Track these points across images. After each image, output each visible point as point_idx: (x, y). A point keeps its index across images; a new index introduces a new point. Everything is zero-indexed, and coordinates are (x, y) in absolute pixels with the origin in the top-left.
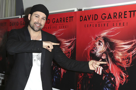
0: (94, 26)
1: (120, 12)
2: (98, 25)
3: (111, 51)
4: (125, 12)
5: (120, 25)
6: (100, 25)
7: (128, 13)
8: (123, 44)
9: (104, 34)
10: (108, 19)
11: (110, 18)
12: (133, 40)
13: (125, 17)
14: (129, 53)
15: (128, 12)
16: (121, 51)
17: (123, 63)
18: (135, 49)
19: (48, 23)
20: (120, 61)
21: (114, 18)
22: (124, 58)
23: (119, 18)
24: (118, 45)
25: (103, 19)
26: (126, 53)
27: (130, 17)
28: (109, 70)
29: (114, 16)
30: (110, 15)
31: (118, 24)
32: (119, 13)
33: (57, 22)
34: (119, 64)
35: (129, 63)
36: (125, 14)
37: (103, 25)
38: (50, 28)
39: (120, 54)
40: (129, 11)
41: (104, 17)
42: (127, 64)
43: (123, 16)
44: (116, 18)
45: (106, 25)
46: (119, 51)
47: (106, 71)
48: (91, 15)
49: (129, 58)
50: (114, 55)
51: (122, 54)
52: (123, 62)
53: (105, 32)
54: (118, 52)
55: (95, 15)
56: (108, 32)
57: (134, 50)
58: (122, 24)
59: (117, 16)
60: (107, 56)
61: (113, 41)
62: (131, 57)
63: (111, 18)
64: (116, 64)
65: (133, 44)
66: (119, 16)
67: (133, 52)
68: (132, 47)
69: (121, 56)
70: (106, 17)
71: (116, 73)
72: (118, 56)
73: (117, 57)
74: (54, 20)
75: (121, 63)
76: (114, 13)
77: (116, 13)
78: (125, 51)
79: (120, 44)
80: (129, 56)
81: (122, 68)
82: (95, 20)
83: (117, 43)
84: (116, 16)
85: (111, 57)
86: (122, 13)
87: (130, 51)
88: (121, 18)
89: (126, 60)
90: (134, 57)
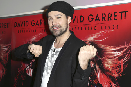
0: (80, 29)
1: (109, 13)
2: (84, 28)
3: (100, 58)
4: (115, 13)
5: (109, 28)
6: (87, 28)
7: (118, 15)
8: (113, 50)
9: (91, 38)
10: (95, 21)
11: (97, 20)
12: (125, 45)
13: (115, 19)
14: (120, 60)
15: (118, 12)
16: (111, 58)
17: (114, 72)
18: (127, 56)
19: (26, 26)
20: (110, 70)
21: (102, 20)
22: (115, 66)
23: (108, 20)
24: (107, 52)
25: (90, 21)
26: (116, 61)
27: (121, 19)
28: (98, 80)
29: (103, 18)
30: (97, 16)
31: (107, 27)
32: (108, 15)
33: (36, 25)
34: (109, 73)
35: (120, 72)
36: (115, 16)
37: (90, 28)
38: (28, 31)
39: (110, 62)
40: (120, 12)
41: (91, 19)
42: (117, 73)
43: (112, 18)
44: (105, 20)
45: (93, 28)
46: (109, 58)
47: (94, 81)
48: (75, 17)
49: (119, 67)
50: (103, 63)
51: (112, 62)
52: (113, 70)
53: (92, 36)
54: (107, 59)
55: (81, 16)
56: (95, 36)
57: (125, 58)
58: (111, 27)
59: (106, 18)
60: (94, 64)
61: (102, 47)
62: (122, 65)
63: (99, 21)
64: (105, 74)
65: (125, 50)
66: (109, 17)
67: (125, 60)
68: (123, 53)
69: (110, 64)
70: (93, 19)
71: (105, 84)
72: (108, 64)
73: (106, 65)
74: (33, 22)
75: (111, 72)
76: (103, 14)
77: (104, 14)
78: (116, 58)
79: (110, 50)
80: (120, 64)
81: (112, 78)
82: (81, 22)
83: (106, 49)
84: (104, 18)
85: (99, 65)
86: (111, 14)
87: (120, 58)
88: (111, 20)
89: (117, 68)
90: (126, 65)
